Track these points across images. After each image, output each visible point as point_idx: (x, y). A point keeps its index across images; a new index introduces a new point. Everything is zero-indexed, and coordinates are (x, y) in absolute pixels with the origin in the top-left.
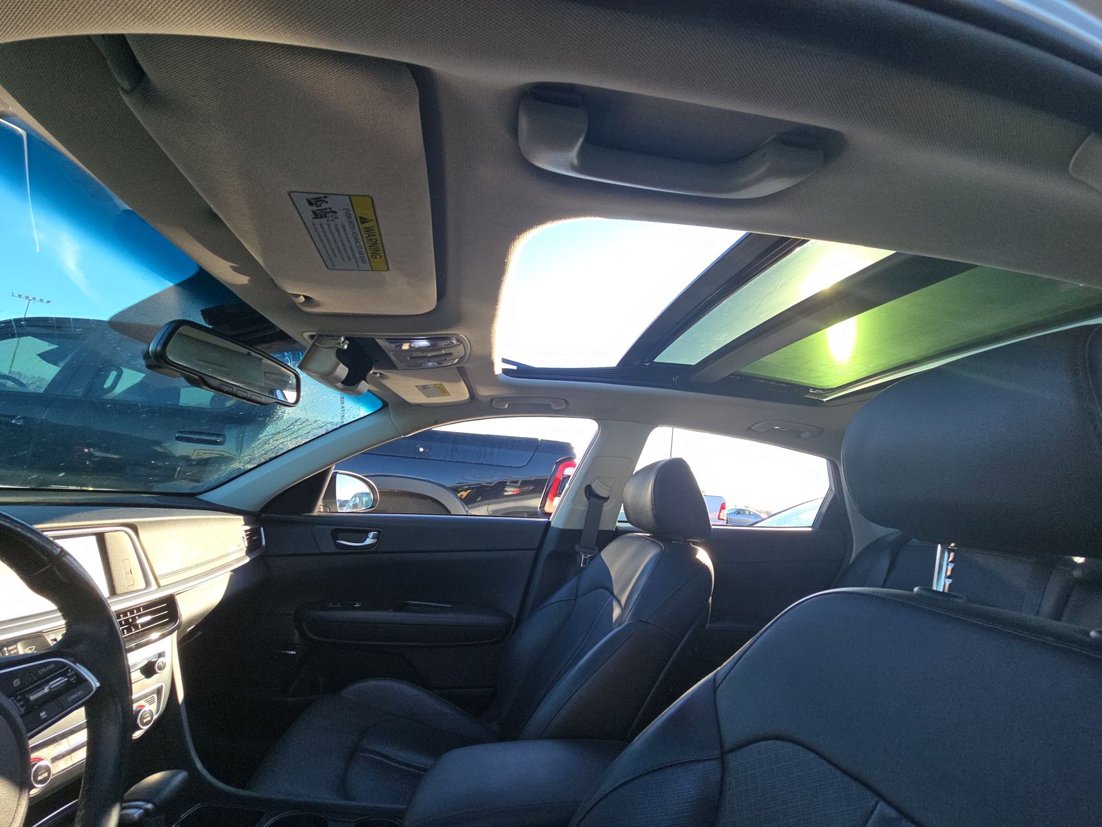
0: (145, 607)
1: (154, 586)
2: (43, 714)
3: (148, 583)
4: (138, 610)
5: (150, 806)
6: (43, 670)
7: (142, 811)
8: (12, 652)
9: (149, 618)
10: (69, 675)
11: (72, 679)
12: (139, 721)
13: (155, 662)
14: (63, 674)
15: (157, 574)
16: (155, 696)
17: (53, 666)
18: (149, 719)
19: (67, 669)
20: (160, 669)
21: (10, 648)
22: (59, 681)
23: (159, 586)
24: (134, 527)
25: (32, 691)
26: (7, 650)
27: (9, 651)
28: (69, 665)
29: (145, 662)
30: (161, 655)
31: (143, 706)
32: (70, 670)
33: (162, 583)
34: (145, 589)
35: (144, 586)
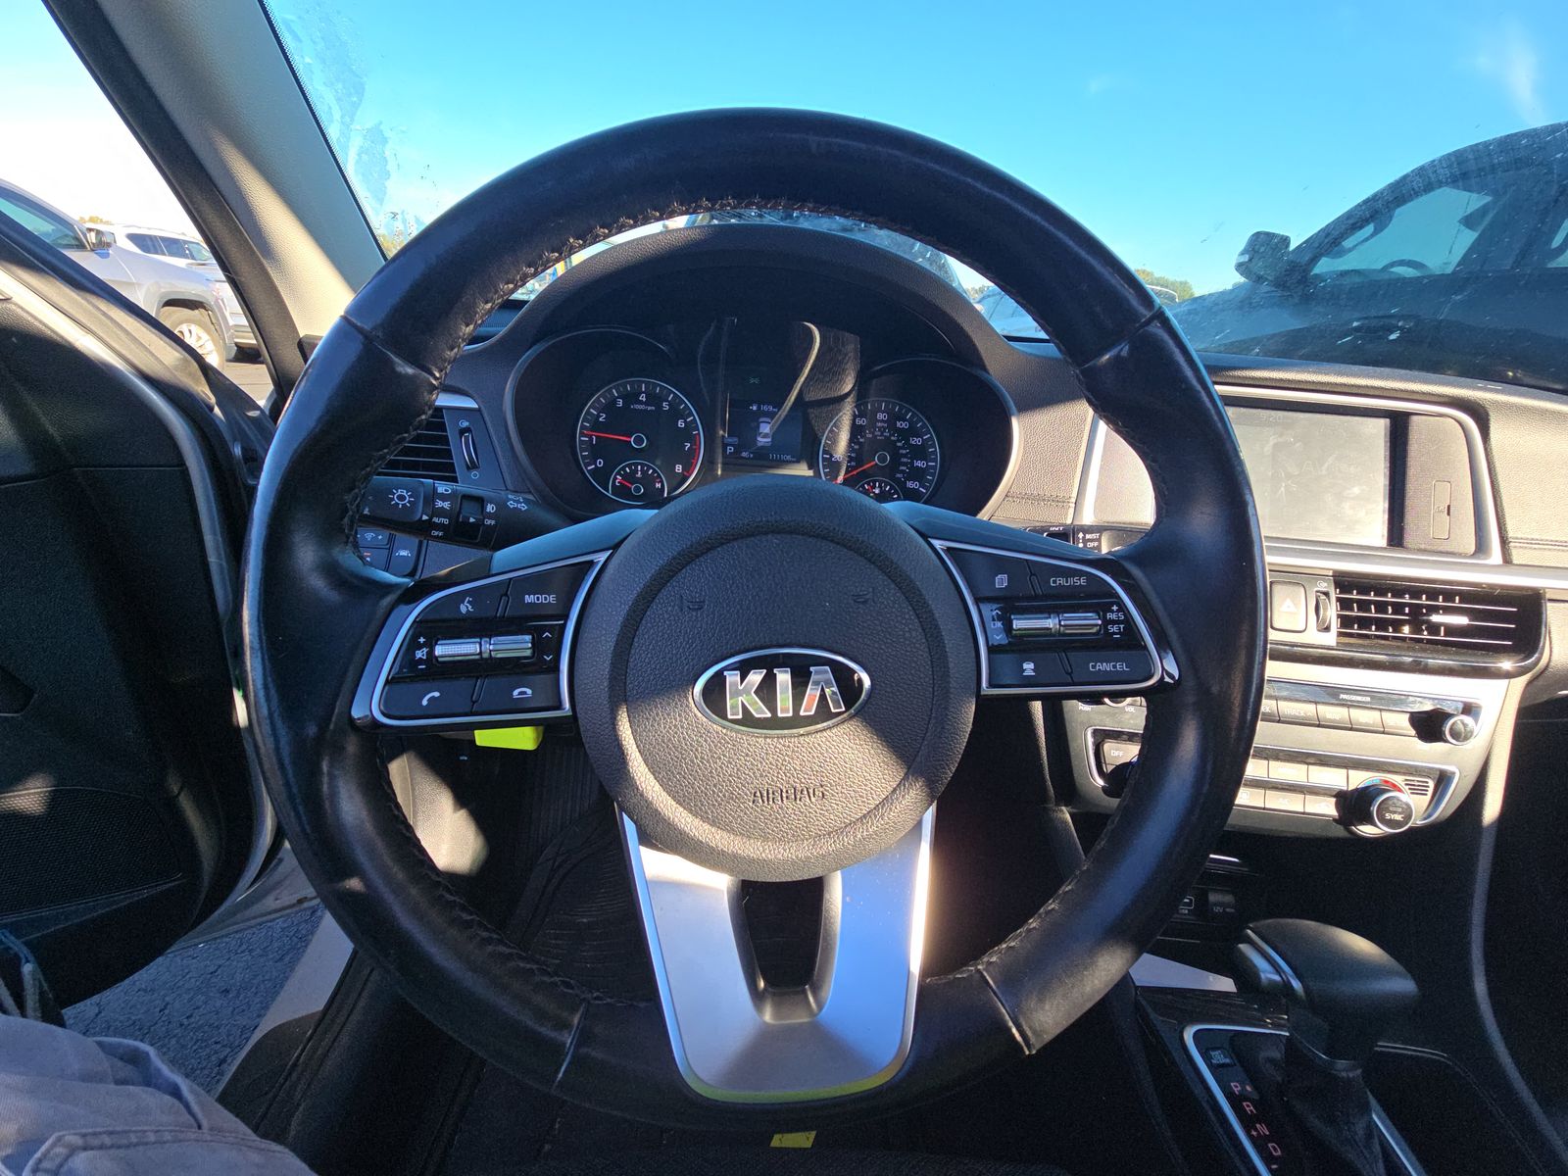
0: (1466, 597)
1: (1496, 556)
2: (1029, 667)
3: (1481, 547)
4: (1449, 596)
5: (1296, 984)
6: (1061, 581)
7: (1277, 978)
8: (1090, 545)
9: (1462, 620)
10: (1109, 616)
11: (1113, 629)
12: (1374, 809)
13: (1449, 716)
14: (1102, 609)
15: (1511, 533)
16: (1431, 784)
17: (1082, 581)
18: (1398, 817)
19: (1112, 604)
20: (1456, 735)
21: (1088, 536)
22: (1085, 619)
23: (1507, 560)
24: (1479, 414)
25: (1024, 611)
26: (1084, 538)
27: (1085, 541)
28: (1118, 597)
29: (1428, 707)
30: (1469, 709)
31: (1395, 787)
32: (1115, 608)
33: (1518, 556)
34: (1473, 556)
35: (1472, 549)
